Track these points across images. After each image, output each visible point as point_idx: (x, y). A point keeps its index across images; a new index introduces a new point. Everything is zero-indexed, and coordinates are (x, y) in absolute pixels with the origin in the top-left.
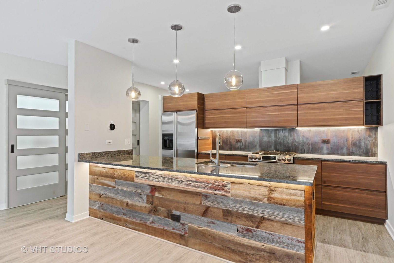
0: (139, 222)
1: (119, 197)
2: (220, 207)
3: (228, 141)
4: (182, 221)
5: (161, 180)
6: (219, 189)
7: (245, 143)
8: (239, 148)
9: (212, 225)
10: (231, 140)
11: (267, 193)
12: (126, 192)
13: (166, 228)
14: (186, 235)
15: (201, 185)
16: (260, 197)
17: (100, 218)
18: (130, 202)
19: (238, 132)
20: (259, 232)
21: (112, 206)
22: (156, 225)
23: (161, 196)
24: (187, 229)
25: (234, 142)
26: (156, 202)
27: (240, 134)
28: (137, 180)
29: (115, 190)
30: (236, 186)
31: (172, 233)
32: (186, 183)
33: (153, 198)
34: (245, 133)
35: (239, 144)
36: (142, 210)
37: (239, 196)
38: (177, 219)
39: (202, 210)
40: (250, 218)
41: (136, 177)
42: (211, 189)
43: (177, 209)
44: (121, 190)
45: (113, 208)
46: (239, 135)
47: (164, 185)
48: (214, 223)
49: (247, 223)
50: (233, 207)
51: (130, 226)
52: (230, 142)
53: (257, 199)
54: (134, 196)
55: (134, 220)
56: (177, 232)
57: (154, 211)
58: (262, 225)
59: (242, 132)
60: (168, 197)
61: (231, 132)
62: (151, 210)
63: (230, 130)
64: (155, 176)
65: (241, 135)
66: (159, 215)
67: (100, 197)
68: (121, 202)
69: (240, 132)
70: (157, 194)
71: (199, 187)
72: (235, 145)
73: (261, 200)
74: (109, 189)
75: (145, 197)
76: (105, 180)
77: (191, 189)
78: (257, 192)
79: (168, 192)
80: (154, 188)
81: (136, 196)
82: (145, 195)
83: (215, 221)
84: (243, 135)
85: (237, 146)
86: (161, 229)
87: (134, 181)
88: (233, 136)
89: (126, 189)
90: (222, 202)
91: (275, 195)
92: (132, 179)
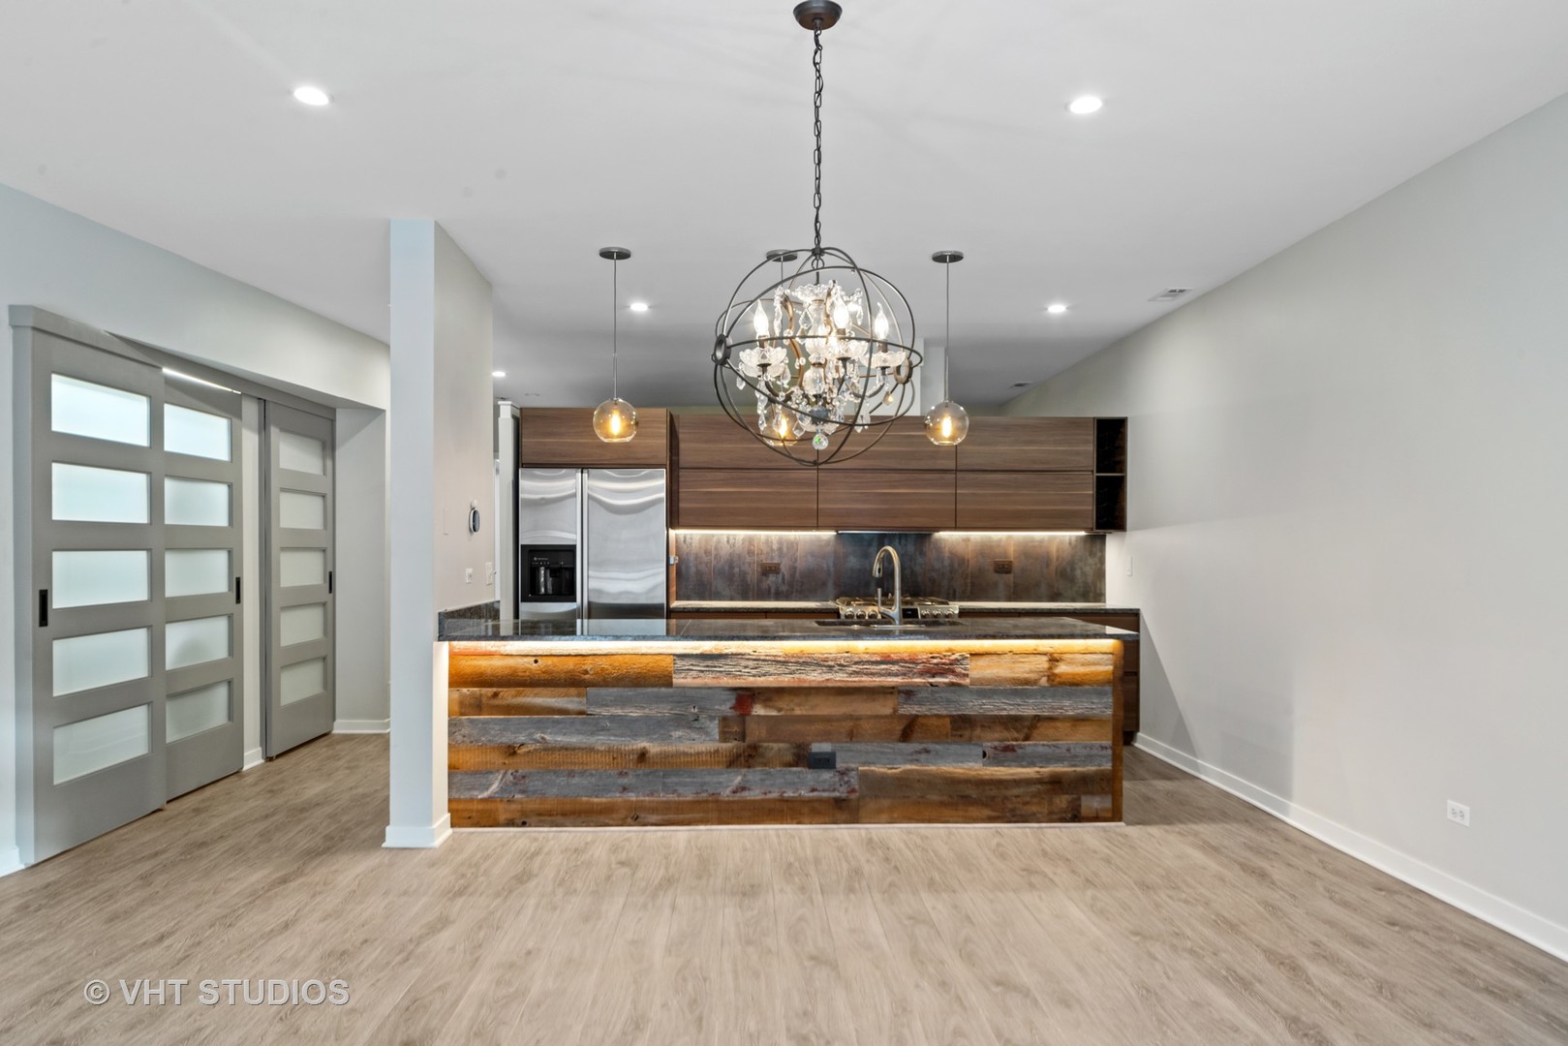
0: (690, 797)
1: (600, 741)
2: (945, 713)
3: (736, 570)
4: (840, 765)
5: (772, 669)
6: (942, 673)
7: (793, 575)
8: (773, 590)
9: (923, 756)
10: (746, 568)
11: (1046, 665)
12: (636, 720)
13: (789, 794)
14: (853, 796)
15: (895, 668)
16: (1033, 676)
17: (510, 823)
18: (653, 748)
19: (768, 542)
20: (1035, 746)
21: (571, 774)
22: (754, 794)
23: (774, 713)
24: (854, 782)
25: (753, 575)
26: (755, 733)
27: (775, 547)
28: (677, 680)
29: (584, 723)
30: (982, 662)
31: (811, 801)
32: (854, 668)
33: (744, 722)
34: (793, 545)
35: (772, 578)
36: (705, 763)
37: (989, 681)
38: (825, 762)
39: (899, 728)
40: (1011, 723)
41: (679, 671)
42: (922, 674)
43: (826, 736)
44: (613, 718)
45: (576, 780)
46: (772, 550)
47: (786, 680)
48: (927, 751)
49: (1006, 734)
50: (973, 706)
51: (654, 818)
52: (743, 574)
53: (1027, 682)
54: (672, 728)
55: (672, 797)
56: (825, 795)
57: (748, 757)
58: (1035, 733)
59: (780, 542)
60: (798, 712)
61: (744, 540)
62: (738, 756)
63: (740, 534)
64: (751, 663)
65: (780, 549)
66: (765, 765)
67: (515, 753)
68: (615, 755)
69: (774, 542)
70: (759, 710)
71: (890, 674)
72: (759, 581)
73: (1035, 682)
74: (557, 722)
75: (714, 728)
76: (536, 695)
77: (866, 681)
78: (1027, 667)
79: (797, 700)
80: (746, 697)
81: (678, 727)
82: (712, 718)
83: (931, 746)
84: (785, 550)
85: (764, 585)
86: (774, 800)
87: (670, 684)
88: (750, 553)
89: (635, 713)
90: (949, 701)
91: (1062, 669)
92: (666, 680)
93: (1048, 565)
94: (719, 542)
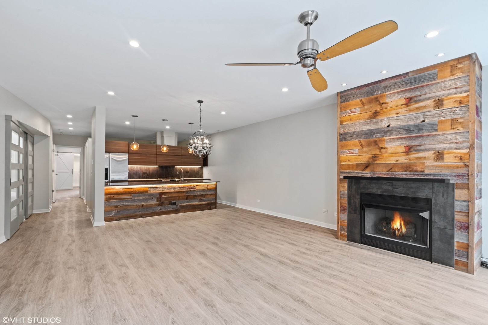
0: (151, 212)
1: (135, 204)
2: (192, 195)
3: (138, 173)
4: (177, 204)
5: (165, 189)
6: (192, 189)
7: (149, 174)
8: (145, 177)
9: (189, 202)
10: (140, 173)
11: (206, 187)
12: (142, 199)
13: (168, 210)
14: (179, 209)
15: (185, 188)
16: (205, 188)
17: (116, 220)
18: (145, 204)
19: (144, 168)
20: (205, 199)
21: (129, 210)
22: (162, 210)
23: (166, 196)
24: (179, 207)
25: (141, 174)
26: (163, 200)
28: (149, 192)
29: (131, 200)
30: (198, 187)
31: (172, 211)
32: (179, 188)
33: (161, 199)
34: (149, 168)
35: (145, 175)
36: (154, 206)
37: (199, 189)
38: (174, 204)
39: (186, 198)
40: (202, 195)
41: (149, 190)
42: (189, 189)
43: (174, 200)
44: (137, 199)
45: (130, 211)
47: (168, 191)
48: (190, 201)
49: (201, 197)
50: (197, 193)
51: (145, 216)
52: (139, 174)
53: (204, 189)
55: (148, 212)
56: (174, 209)
57: (161, 204)
58: (205, 197)
59: (147, 168)
60: (170, 196)
61: (139, 167)
62: (160, 204)
63: (139, 166)
64: (162, 188)
65: (147, 169)
66: (164, 205)
67: (117, 207)
68: (137, 206)
70: (163, 196)
71: (184, 189)
72: (143, 175)
73: (205, 189)
74: (126, 201)
75: (156, 200)
76: (122, 196)
77: (181, 190)
78: (204, 187)
79: (170, 194)
80: (161, 194)
81: (149, 200)
82: (155, 198)
83: (190, 200)
85: (144, 176)
86: (166, 211)
87: (148, 193)
88: (141, 170)
89: (141, 198)
90: (193, 193)
91: (209, 187)
92: (147, 192)
93: (194, 172)
94: (134, 168)
